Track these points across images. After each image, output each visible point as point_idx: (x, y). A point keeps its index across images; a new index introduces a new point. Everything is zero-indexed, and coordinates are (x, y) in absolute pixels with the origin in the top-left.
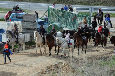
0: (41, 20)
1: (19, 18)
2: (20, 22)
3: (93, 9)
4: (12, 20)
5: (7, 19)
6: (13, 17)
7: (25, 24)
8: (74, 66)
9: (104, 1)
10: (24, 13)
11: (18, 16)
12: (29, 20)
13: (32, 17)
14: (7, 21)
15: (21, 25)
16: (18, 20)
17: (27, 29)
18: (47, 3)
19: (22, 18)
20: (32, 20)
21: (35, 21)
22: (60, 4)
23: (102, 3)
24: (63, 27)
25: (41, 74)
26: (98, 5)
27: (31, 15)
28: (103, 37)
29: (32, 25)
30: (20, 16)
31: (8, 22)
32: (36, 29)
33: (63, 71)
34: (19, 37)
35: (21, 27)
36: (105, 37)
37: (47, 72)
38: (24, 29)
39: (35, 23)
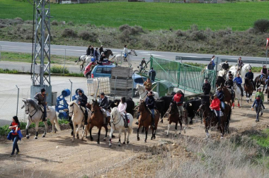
0: (139, 76)
1: (106, 72)
2: (107, 79)
3: (219, 60)
4: (95, 76)
5: (88, 74)
6: (96, 71)
7: (115, 81)
8: (190, 147)
9: (237, 48)
10: (114, 65)
11: (105, 69)
12: (121, 76)
13: (125, 71)
14: (87, 77)
15: (109, 83)
16: (104, 76)
17: (117, 89)
18: (149, 50)
19: (110, 72)
20: (126, 76)
21: (131, 78)
22: (169, 51)
23: (234, 50)
24: (174, 87)
25: (139, 160)
26: (227, 53)
27: (124, 68)
29: (126, 83)
30: (108, 70)
31: (89, 79)
32: (131, 89)
33: (172, 156)
34: (47, 110)
35: (109, 86)
37: (148, 157)
38: (113, 89)
39: (129, 80)
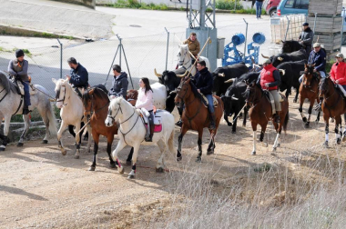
2: (301, 17)
4: (283, 12)
5: (272, 10)
6: (285, 4)
11: (298, 2)
19: (306, 7)
20: (331, 12)
21: (339, 15)
28: (275, 103)
30: (304, 3)
31: (273, 17)
32: (339, 33)
34: (31, 92)
36: (282, 103)
39: (337, 19)
